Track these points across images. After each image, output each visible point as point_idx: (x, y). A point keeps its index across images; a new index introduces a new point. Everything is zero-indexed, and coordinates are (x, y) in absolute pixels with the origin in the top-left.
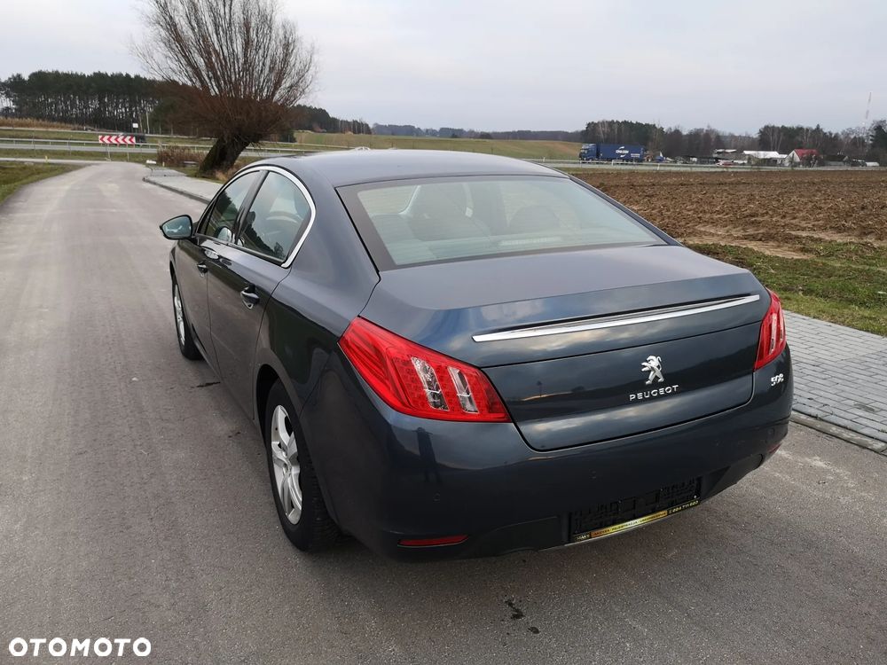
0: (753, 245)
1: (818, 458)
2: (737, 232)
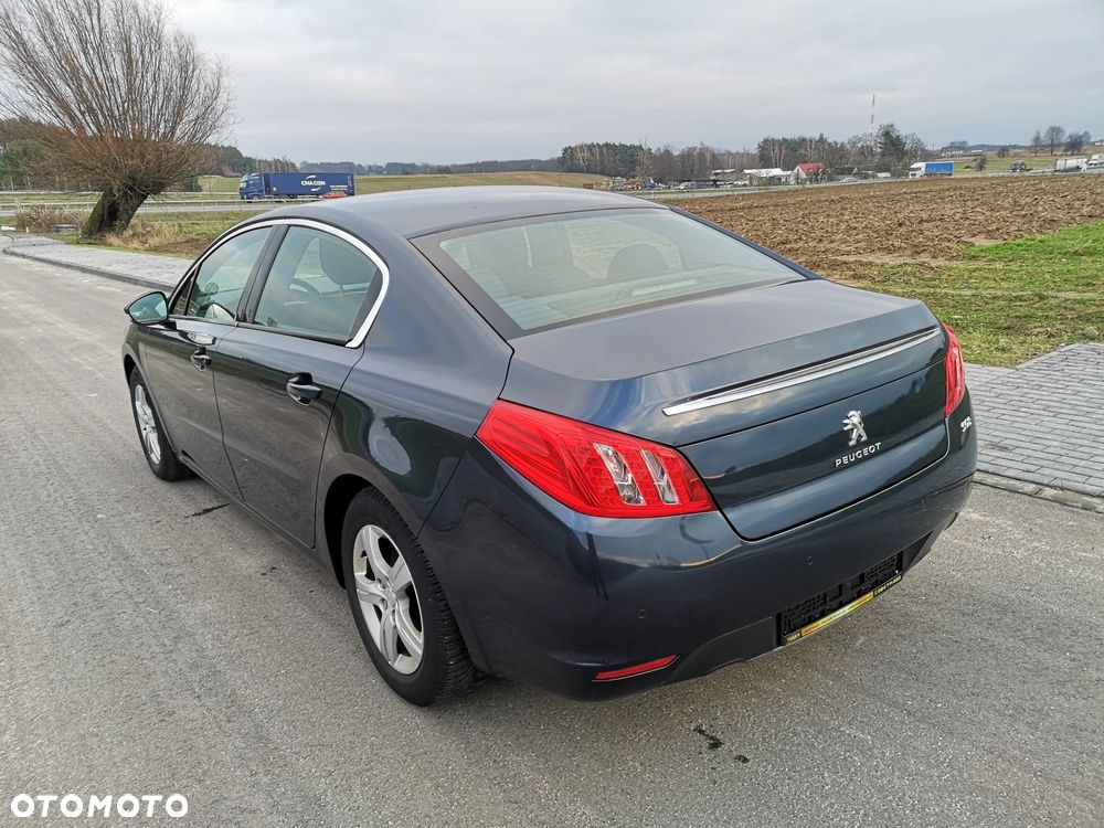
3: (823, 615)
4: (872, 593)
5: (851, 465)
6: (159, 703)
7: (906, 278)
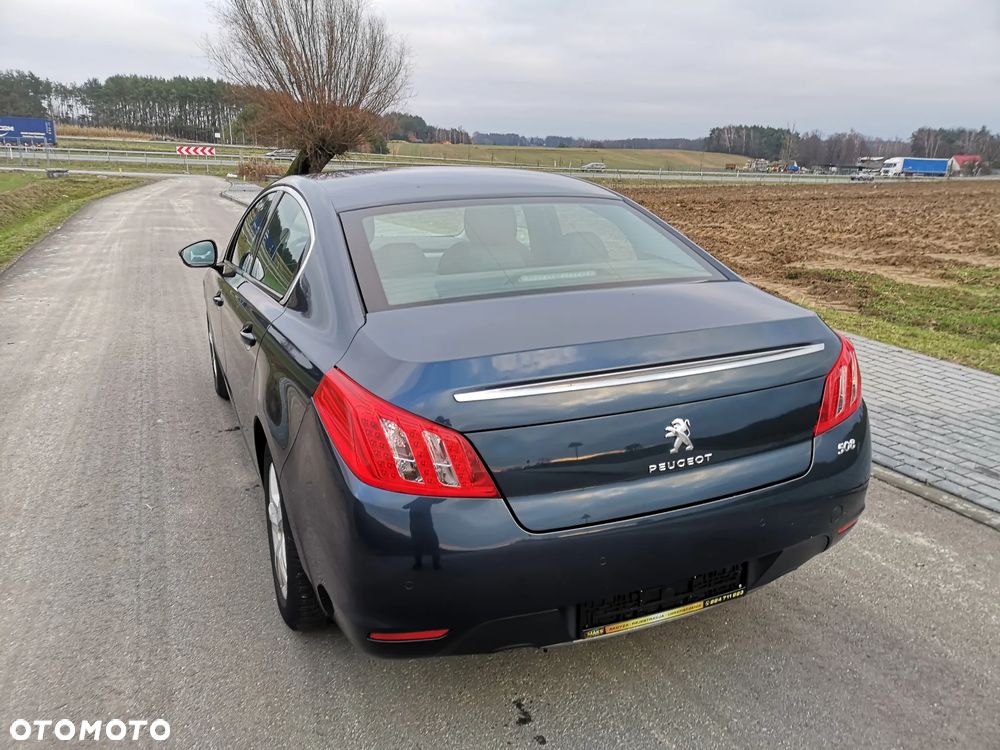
0: (881, 270)
1: (920, 534)
2: (868, 255)
3: (635, 615)
4: (702, 603)
5: (668, 472)
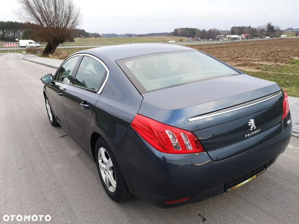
3: (239, 183)
4: (256, 176)
5: (250, 137)
6: (43, 195)
7: (273, 69)
